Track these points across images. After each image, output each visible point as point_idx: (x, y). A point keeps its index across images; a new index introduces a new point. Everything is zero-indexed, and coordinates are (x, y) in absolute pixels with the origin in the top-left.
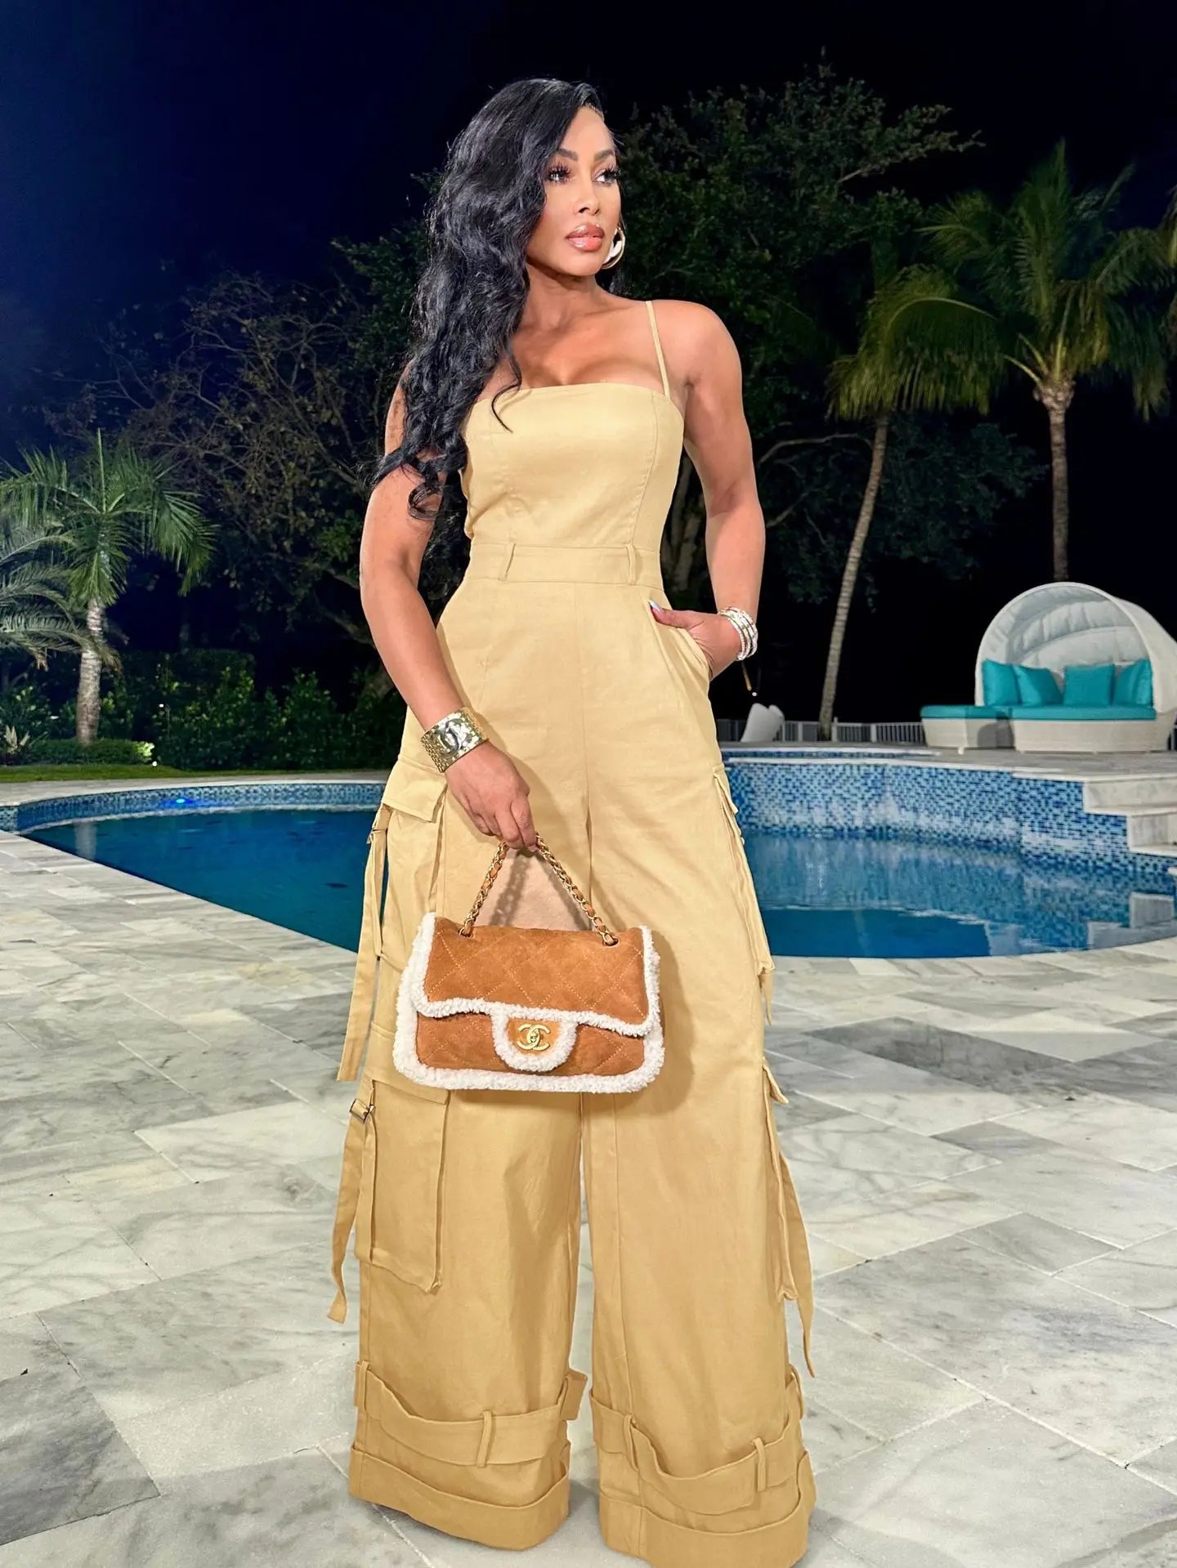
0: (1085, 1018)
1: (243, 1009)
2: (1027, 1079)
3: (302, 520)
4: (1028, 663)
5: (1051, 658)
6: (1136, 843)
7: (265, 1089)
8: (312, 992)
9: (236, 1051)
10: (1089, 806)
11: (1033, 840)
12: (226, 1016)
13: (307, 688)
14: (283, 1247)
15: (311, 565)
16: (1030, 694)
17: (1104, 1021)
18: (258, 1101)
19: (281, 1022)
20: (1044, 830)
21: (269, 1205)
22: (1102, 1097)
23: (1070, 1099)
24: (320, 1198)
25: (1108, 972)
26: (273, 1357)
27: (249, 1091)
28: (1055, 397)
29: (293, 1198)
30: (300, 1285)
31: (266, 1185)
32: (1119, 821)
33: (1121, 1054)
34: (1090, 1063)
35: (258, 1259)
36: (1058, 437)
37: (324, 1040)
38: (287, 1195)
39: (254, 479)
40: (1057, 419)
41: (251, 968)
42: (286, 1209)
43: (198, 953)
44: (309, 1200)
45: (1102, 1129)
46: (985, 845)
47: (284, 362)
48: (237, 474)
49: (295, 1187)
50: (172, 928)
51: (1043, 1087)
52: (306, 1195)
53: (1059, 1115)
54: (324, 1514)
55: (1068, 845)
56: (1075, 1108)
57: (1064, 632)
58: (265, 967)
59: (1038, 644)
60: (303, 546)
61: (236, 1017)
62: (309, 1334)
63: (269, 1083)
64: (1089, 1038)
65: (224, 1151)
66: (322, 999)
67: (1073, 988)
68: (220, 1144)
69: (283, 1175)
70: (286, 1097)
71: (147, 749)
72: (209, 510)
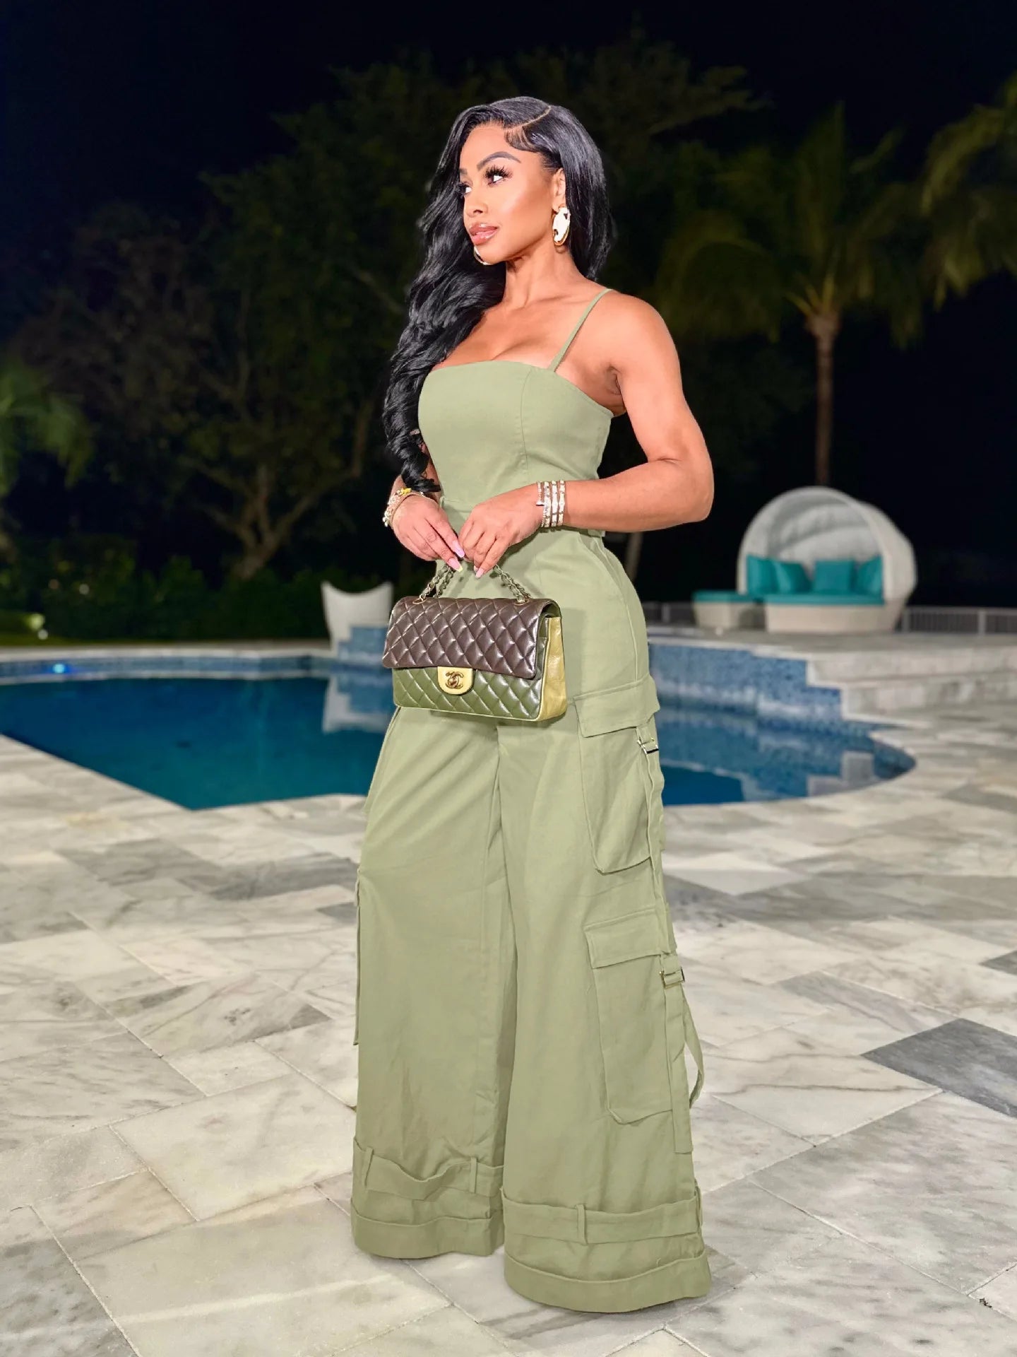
0: (756, 858)
1: (63, 853)
2: (691, 909)
3: (175, 422)
4: (785, 555)
5: (804, 553)
6: (849, 711)
7: (64, 919)
8: (124, 837)
9: (48, 886)
10: (813, 678)
11: (767, 706)
12: (47, 858)
13: (181, 569)
14: (44, 1049)
15: (185, 462)
16: (784, 582)
17: (770, 861)
18: (56, 929)
19: (91, 863)
20: (776, 697)
21: (42, 1016)
22: (747, 924)
23: (720, 926)
24: (85, 1009)
25: (789, 820)
26: (15, 1136)
27: (51, 921)
28: (824, 328)
29: (64, 1009)
30: (49, 1079)
31: (43, 998)
32: (836, 693)
33: (775, 889)
34: (745, 897)
35: (22, 1059)
36: (825, 363)
37: (123, 879)
38: (58, 1006)
39: (133, 386)
40: (825, 345)
41: (77, 817)
42: (56, 1018)
43: (36, 803)
44: (76, 1011)
45: (738, 950)
46: (732, 710)
47: (159, 281)
48: (117, 381)
49: (67, 1000)
50: (19, 782)
51: (703, 916)
52: (74, 1007)
53: (708, 939)
54: (22, 1256)
55: (794, 711)
56: (723, 933)
57: (815, 530)
58: (91, 816)
59: (793, 540)
60: (178, 445)
61: (57, 859)
62: (48, 1118)
63: (68, 914)
64: (752, 875)
65: (17, 970)
66: (132, 844)
67: (756, 833)
68: (15, 965)
69: (60, 990)
70: (81, 926)
71: (36, 621)
72: (91, 412)
